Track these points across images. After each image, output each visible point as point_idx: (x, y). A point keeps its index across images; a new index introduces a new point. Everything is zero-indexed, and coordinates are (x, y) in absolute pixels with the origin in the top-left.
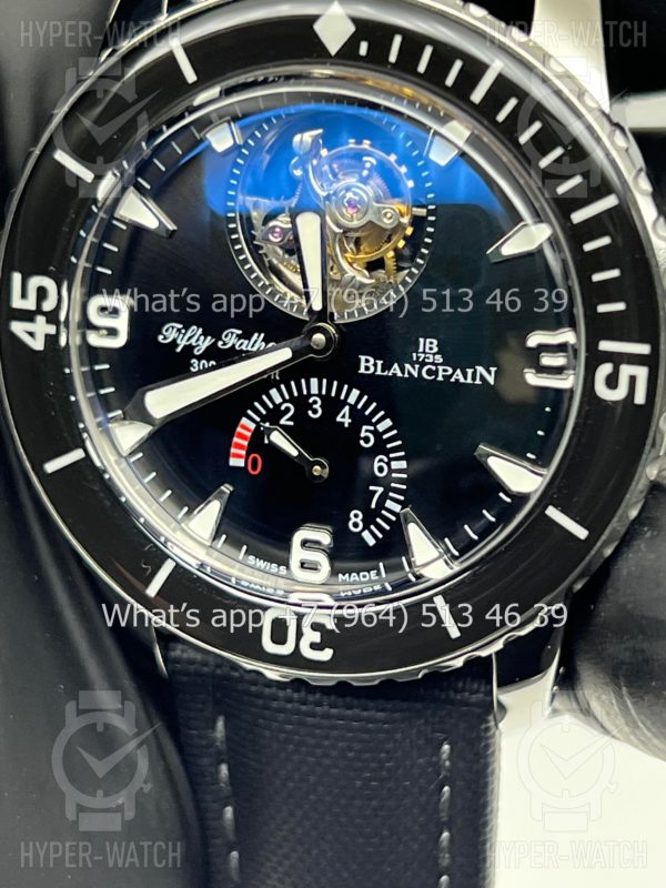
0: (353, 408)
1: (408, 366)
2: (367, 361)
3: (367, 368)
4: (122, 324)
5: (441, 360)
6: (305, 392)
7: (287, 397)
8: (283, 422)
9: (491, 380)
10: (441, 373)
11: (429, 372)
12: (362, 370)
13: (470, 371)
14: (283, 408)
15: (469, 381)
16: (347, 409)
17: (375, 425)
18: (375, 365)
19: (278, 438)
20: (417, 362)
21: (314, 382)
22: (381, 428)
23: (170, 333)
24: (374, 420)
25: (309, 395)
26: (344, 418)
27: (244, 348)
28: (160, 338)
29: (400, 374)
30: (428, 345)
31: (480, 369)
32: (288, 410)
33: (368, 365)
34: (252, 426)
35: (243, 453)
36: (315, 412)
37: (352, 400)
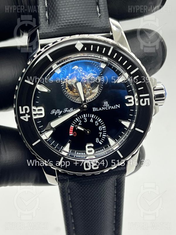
0: (93, 118)
1: (102, 108)
2: (94, 109)
3: (95, 110)
4: (43, 112)
5: (109, 105)
6: (83, 117)
7: (79, 119)
8: (79, 124)
9: (119, 107)
10: (109, 108)
11: (107, 108)
12: (94, 111)
13: (115, 106)
14: (79, 121)
15: (115, 108)
16: (92, 119)
17: (98, 121)
18: (96, 109)
19: (79, 128)
20: (104, 107)
21: (84, 115)
22: (99, 121)
23: (53, 112)
24: (98, 120)
25: (84, 118)
26: (92, 121)
27: (69, 111)
28: (51, 113)
29: (101, 110)
30: (106, 103)
31: (117, 105)
32: (80, 122)
33: (95, 109)
34: (73, 127)
35: (72, 132)
36: (85, 121)
37: (92, 117)
